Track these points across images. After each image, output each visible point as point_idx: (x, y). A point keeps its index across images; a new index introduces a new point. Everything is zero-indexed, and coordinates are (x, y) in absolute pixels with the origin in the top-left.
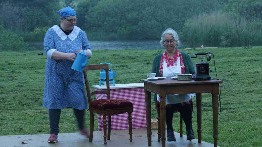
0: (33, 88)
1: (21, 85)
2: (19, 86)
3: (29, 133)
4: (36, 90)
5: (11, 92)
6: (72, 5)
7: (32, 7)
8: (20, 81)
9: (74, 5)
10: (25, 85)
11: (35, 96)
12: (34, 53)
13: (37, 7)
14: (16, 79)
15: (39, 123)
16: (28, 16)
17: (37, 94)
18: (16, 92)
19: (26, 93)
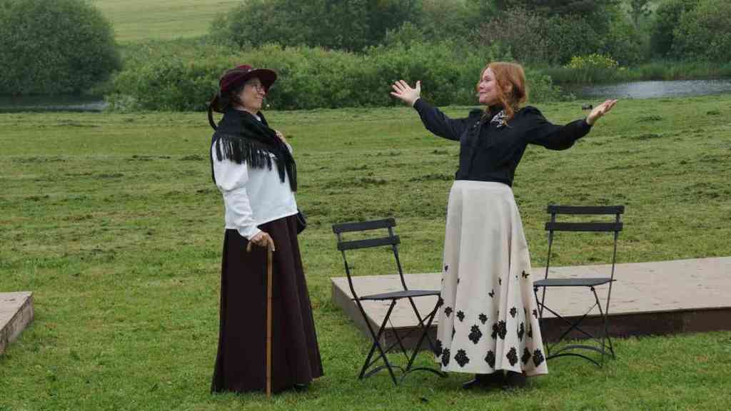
0: (576, 175)
1: (551, 168)
2: (547, 170)
3: (570, 264)
4: (582, 179)
5: (533, 182)
6: (646, 9)
7: (567, 15)
8: (550, 162)
9: (649, 9)
10: (559, 168)
11: (579, 190)
12: (573, 105)
13: (576, 16)
14: (540, 158)
15: (589, 244)
16: (558, 33)
17: (583, 186)
18: (541, 182)
19: (560, 185)
